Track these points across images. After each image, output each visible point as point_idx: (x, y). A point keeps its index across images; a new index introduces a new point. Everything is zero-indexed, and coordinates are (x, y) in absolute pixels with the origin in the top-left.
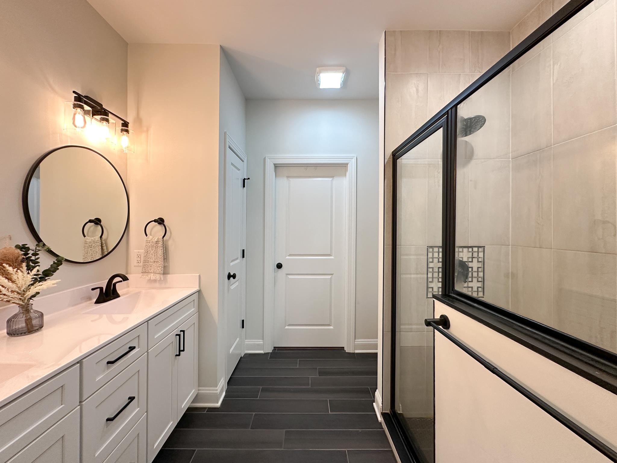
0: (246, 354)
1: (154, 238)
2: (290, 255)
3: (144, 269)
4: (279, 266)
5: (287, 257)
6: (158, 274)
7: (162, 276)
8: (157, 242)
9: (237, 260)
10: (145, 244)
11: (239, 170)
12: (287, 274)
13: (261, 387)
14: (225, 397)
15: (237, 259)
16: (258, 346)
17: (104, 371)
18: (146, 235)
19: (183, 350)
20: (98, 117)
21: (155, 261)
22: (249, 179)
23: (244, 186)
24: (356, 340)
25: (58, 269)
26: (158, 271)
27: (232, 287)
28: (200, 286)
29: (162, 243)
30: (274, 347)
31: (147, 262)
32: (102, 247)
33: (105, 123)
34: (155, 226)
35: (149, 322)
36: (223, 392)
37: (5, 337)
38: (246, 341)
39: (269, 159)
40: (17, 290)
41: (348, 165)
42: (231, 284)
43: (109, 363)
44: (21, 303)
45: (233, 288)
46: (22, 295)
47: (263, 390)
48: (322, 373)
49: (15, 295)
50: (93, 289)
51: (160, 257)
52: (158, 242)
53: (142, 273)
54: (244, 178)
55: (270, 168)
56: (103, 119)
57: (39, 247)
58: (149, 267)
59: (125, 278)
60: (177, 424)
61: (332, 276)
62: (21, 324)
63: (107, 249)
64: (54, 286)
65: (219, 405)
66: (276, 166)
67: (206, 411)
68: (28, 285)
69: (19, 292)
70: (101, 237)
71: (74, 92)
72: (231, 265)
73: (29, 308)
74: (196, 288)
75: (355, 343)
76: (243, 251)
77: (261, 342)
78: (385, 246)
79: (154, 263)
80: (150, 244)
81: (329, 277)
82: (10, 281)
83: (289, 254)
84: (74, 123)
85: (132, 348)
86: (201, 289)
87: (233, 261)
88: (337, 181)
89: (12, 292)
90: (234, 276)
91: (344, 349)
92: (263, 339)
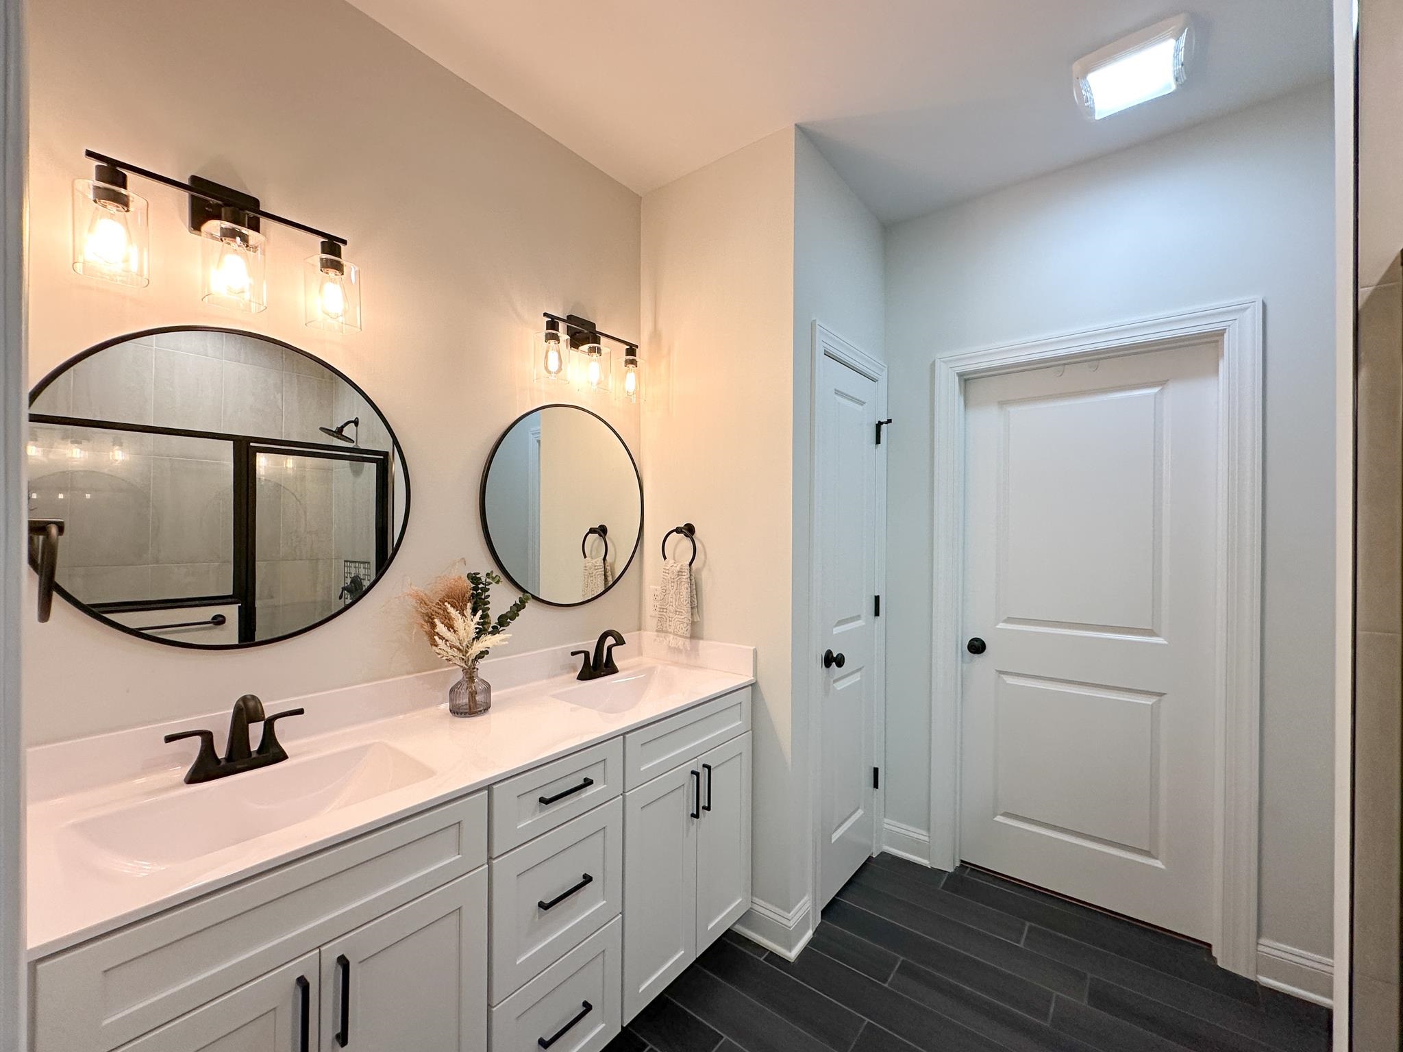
0: (883, 854)
1: (675, 565)
2: (1009, 620)
3: (659, 624)
4: (977, 647)
5: (1001, 624)
6: (681, 636)
7: (688, 642)
8: (680, 573)
9: (858, 620)
10: (662, 576)
11: (862, 403)
12: (1001, 672)
13: (902, 958)
14: (812, 942)
15: (858, 617)
16: (916, 846)
17: (534, 814)
18: (665, 558)
19: (708, 808)
20: (585, 347)
21: (676, 611)
22: (889, 421)
23: (878, 441)
24: (1262, 941)
25: (518, 615)
26: (681, 631)
27: (840, 686)
28: (755, 674)
29: (689, 575)
30: (962, 861)
31: (665, 610)
32: (605, 575)
33: (595, 355)
34: (681, 539)
35: (627, 736)
36: (808, 928)
37: (447, 714)
38: (886, 820)
39: (944, 362)
40: (458, 644)
41: (1226, 336)
42: (835, 678)
43: (542, 800)
44: (464, 665)
45: (842, 687)
46: (464, 654)
47: (906, 969)
48: (1100, 998)
49: (455, 652)
50: (573, 654)
51: (685, 603)
52: (682, 572)
53: (657, 631)
54: (879, 422)
55: (948, 386)
56: (592, 350)
57: (489, 578)
58: (668, 620)
59: (620, 641)
60: (694, 959)
61: (1160, 700)
62: (464, 700)
63: (613, 576)
64: (504, 643)
65: (792, 955)
66: (966, 380)
67: (763, 958)
68: (471, 639)
69: (461, 647)
70: (604, 559)
71: (545, 315)
72: (834, 633)
73: (474, 675)
74: (747, 678)
75: (1260, 948)
76: (877, 599)
77: (922, 835)
78: (1358, 633)
79: (676, 614)
80: (669, 576)
81: (1149, 701)
82: (452, 630)
83: (1006, 618)
84: (546, 368)
85: (588, 782)
86: (758, 680)
87: (840, 623)
88: (1177, 396)
89: (452, 647)
90: (840, 661)
91: (1210, 951)
92: (929, 830)
